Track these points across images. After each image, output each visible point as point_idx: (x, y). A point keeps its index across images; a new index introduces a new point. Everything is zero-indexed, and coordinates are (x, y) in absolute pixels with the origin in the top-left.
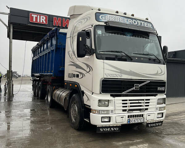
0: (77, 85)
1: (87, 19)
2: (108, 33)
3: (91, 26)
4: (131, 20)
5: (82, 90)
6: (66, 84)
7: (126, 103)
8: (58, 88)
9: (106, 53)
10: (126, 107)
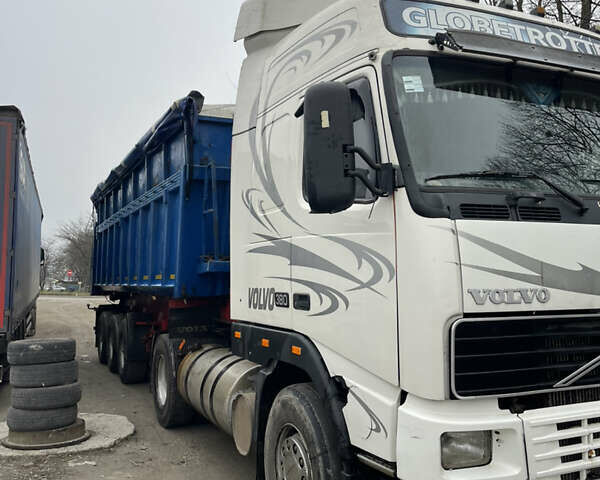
0: (299, 344)
1: (340, 34)
2: (448, 88)
3: (367, 61)
4: (538, 31)
5: (332, 375)
6: (238, 334)
7: (577, 440)
8: (200, 348)
9: (456, 183)
10: (578, 457)
